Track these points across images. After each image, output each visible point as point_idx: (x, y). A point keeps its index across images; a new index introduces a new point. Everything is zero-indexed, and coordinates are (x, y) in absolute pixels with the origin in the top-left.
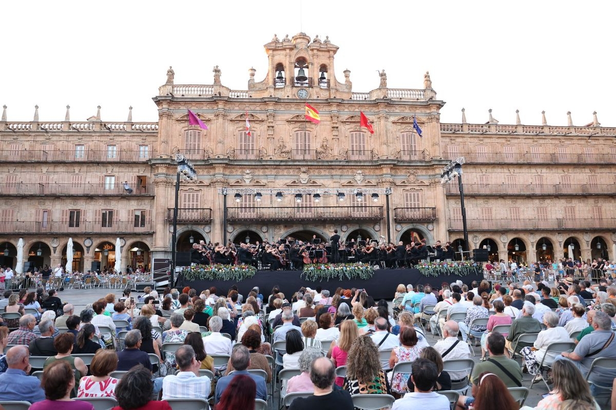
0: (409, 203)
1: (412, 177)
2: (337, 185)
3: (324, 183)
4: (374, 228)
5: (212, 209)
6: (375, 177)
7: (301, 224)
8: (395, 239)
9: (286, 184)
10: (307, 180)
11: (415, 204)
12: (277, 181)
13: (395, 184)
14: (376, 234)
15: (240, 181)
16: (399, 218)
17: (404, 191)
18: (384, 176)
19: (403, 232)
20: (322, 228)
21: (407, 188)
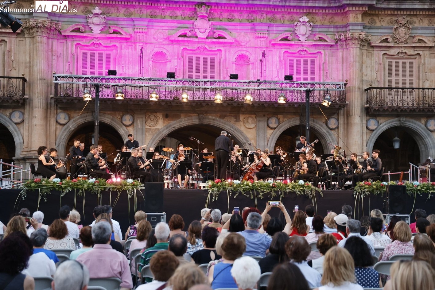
0: (394, 78)
1: (402, 30)
2: (262, 43)
3: (238, 39)
4: (326, 124)
5: (27, 79)
6: (332, 30)
7: (195, 112)
8: (365, 144)
9: (168, 38)
10: (208, 31)
11: (404, 82)
12: (152, 31)
13: (369, 44)
14: (330, 134)
15: (81, 27)
16: (375, 106)
17: (385, 56)
18: (351, 27)
19: (379, 132)
20: (233, 120)
21: (392, 52)
